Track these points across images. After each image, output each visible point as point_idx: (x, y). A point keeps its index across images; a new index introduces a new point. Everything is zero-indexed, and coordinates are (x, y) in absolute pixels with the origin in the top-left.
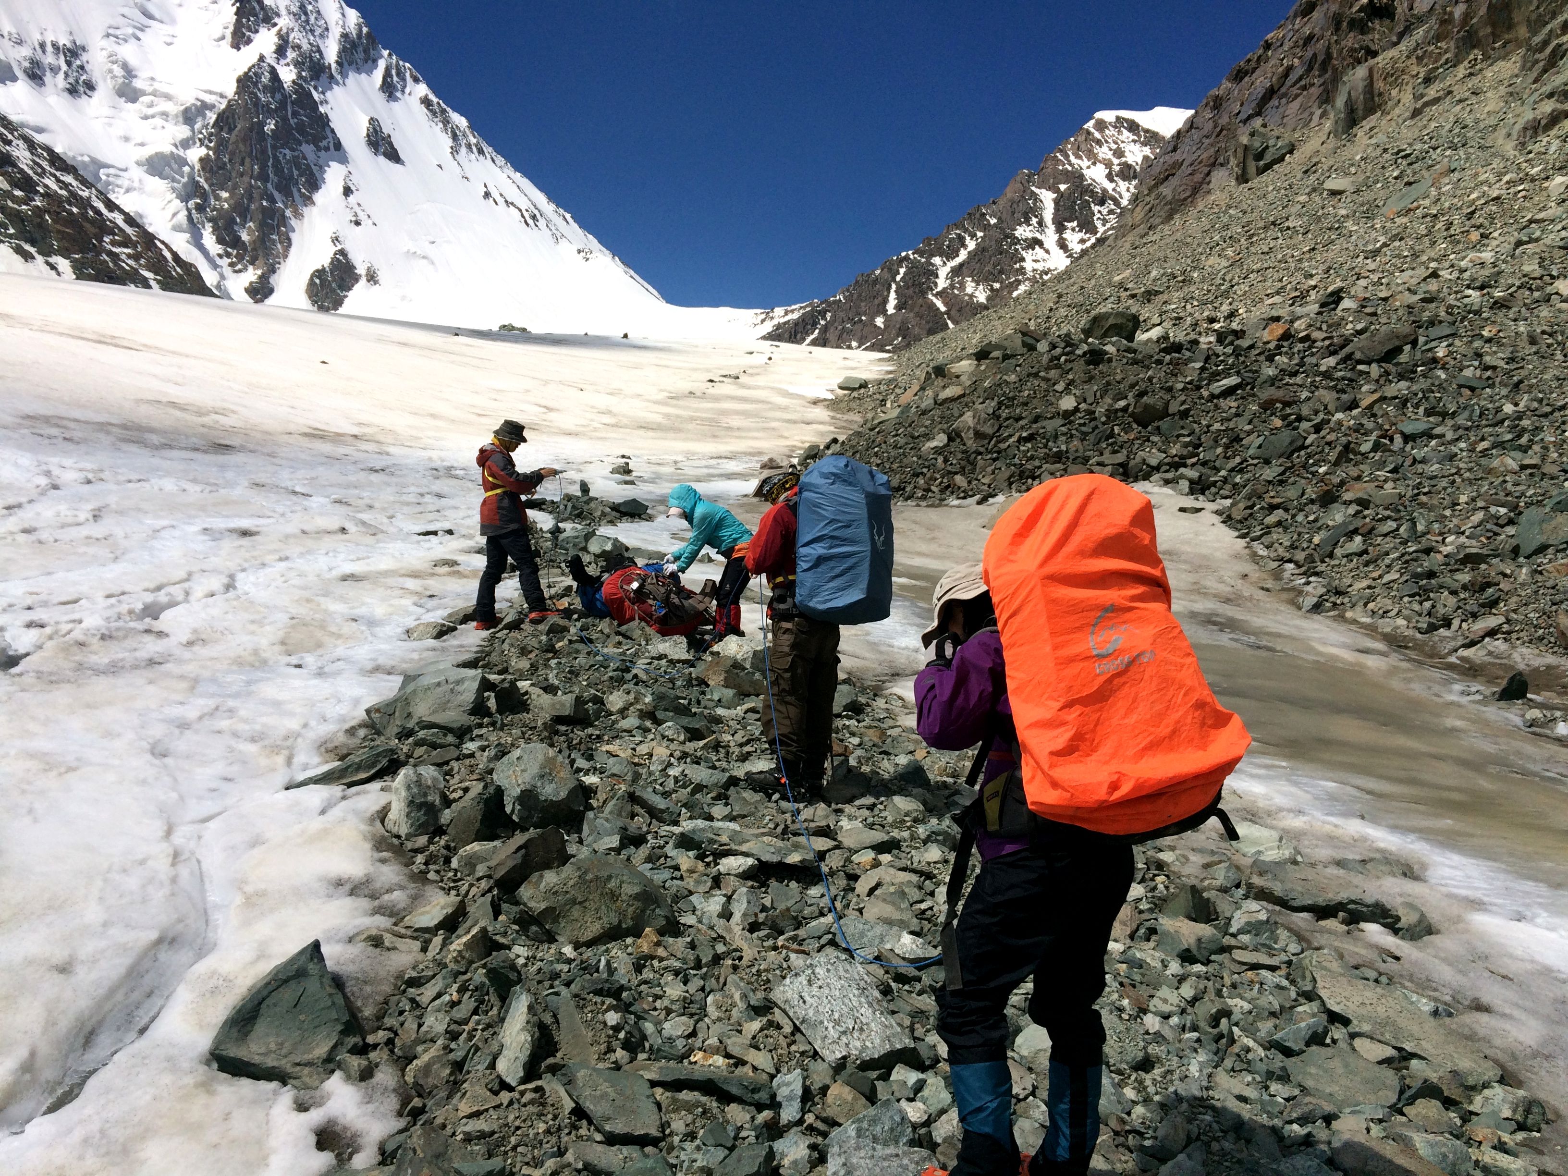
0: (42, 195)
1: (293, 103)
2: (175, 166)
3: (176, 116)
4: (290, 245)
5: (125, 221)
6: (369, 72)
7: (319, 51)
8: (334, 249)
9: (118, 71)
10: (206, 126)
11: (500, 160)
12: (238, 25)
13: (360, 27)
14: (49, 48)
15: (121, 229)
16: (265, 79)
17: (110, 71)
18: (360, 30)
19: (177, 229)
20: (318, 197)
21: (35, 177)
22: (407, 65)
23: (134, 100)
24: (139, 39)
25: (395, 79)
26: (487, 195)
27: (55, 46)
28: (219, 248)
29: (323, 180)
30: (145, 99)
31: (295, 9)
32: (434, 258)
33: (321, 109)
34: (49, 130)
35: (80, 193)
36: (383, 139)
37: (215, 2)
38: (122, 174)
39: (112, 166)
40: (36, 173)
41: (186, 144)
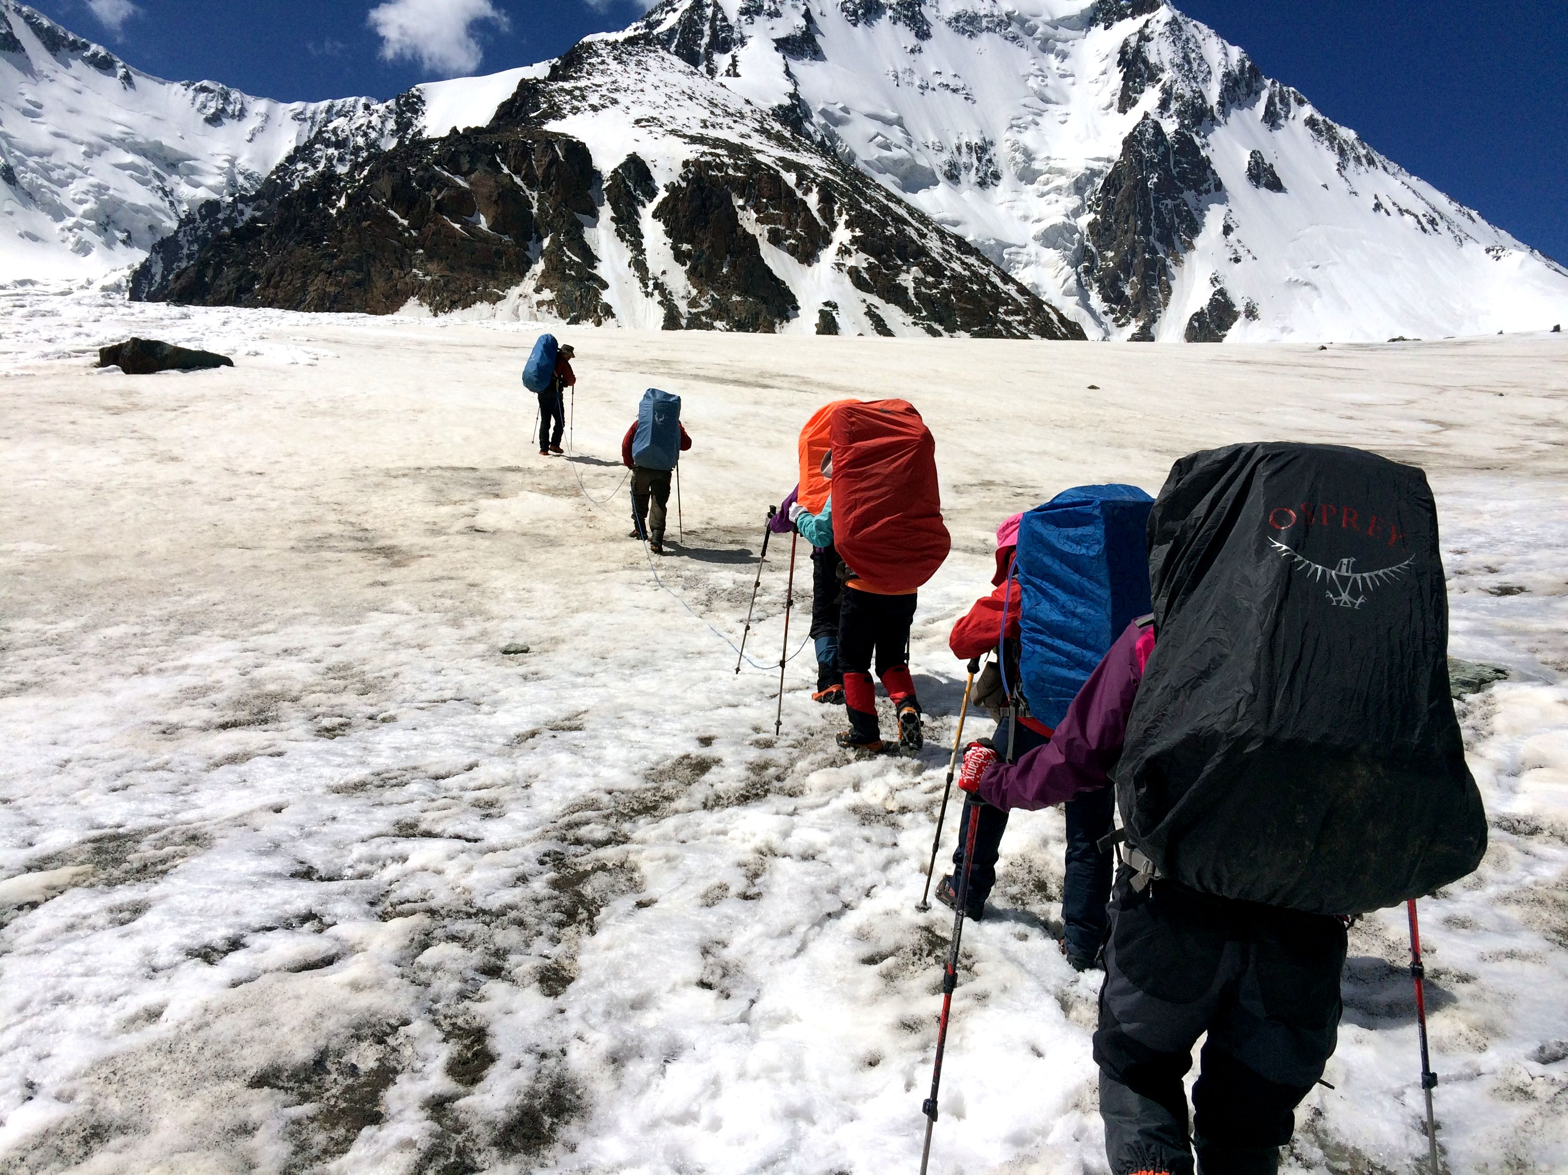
0: (949, 278)
1: (1175, 153)
2: (1067, 235)
3: (1069, 188)
4: (1170, 293)
5: (1018, 291)
6: (1252, 105)
7: (1202, 96)
8: (1214, 290)
9: (1019, 157)
10: (1094, 193)
11: (1393, 167)
12: (1125, 89)
13: (1242, 61)
14: (964, 150)
15: (1014, 300)
16: (1149, 135)
17: (1013, 158)
18: (1243, 65)
19: (1068, 293)
20: (1198, 242)
21: (944, 263)
22: (1292, 89)
23: (1032, 182)
24: (1037, 124)
25: (1279, 106)
26: (1378, 207)
27: (969, 146)
28: (1104, 306)
29: (1203, 224)
30: (1042, 178)
31: (1178, 61)
32: (1317, 284)
33: (1203, 153)
34: (965, 223)
35: (981, 271)
36: (1265, 170)
37: (1104, 73)
38: (1021, 250)
39: (1014, 245)
40: (945, 259)
41: (1076, 213)
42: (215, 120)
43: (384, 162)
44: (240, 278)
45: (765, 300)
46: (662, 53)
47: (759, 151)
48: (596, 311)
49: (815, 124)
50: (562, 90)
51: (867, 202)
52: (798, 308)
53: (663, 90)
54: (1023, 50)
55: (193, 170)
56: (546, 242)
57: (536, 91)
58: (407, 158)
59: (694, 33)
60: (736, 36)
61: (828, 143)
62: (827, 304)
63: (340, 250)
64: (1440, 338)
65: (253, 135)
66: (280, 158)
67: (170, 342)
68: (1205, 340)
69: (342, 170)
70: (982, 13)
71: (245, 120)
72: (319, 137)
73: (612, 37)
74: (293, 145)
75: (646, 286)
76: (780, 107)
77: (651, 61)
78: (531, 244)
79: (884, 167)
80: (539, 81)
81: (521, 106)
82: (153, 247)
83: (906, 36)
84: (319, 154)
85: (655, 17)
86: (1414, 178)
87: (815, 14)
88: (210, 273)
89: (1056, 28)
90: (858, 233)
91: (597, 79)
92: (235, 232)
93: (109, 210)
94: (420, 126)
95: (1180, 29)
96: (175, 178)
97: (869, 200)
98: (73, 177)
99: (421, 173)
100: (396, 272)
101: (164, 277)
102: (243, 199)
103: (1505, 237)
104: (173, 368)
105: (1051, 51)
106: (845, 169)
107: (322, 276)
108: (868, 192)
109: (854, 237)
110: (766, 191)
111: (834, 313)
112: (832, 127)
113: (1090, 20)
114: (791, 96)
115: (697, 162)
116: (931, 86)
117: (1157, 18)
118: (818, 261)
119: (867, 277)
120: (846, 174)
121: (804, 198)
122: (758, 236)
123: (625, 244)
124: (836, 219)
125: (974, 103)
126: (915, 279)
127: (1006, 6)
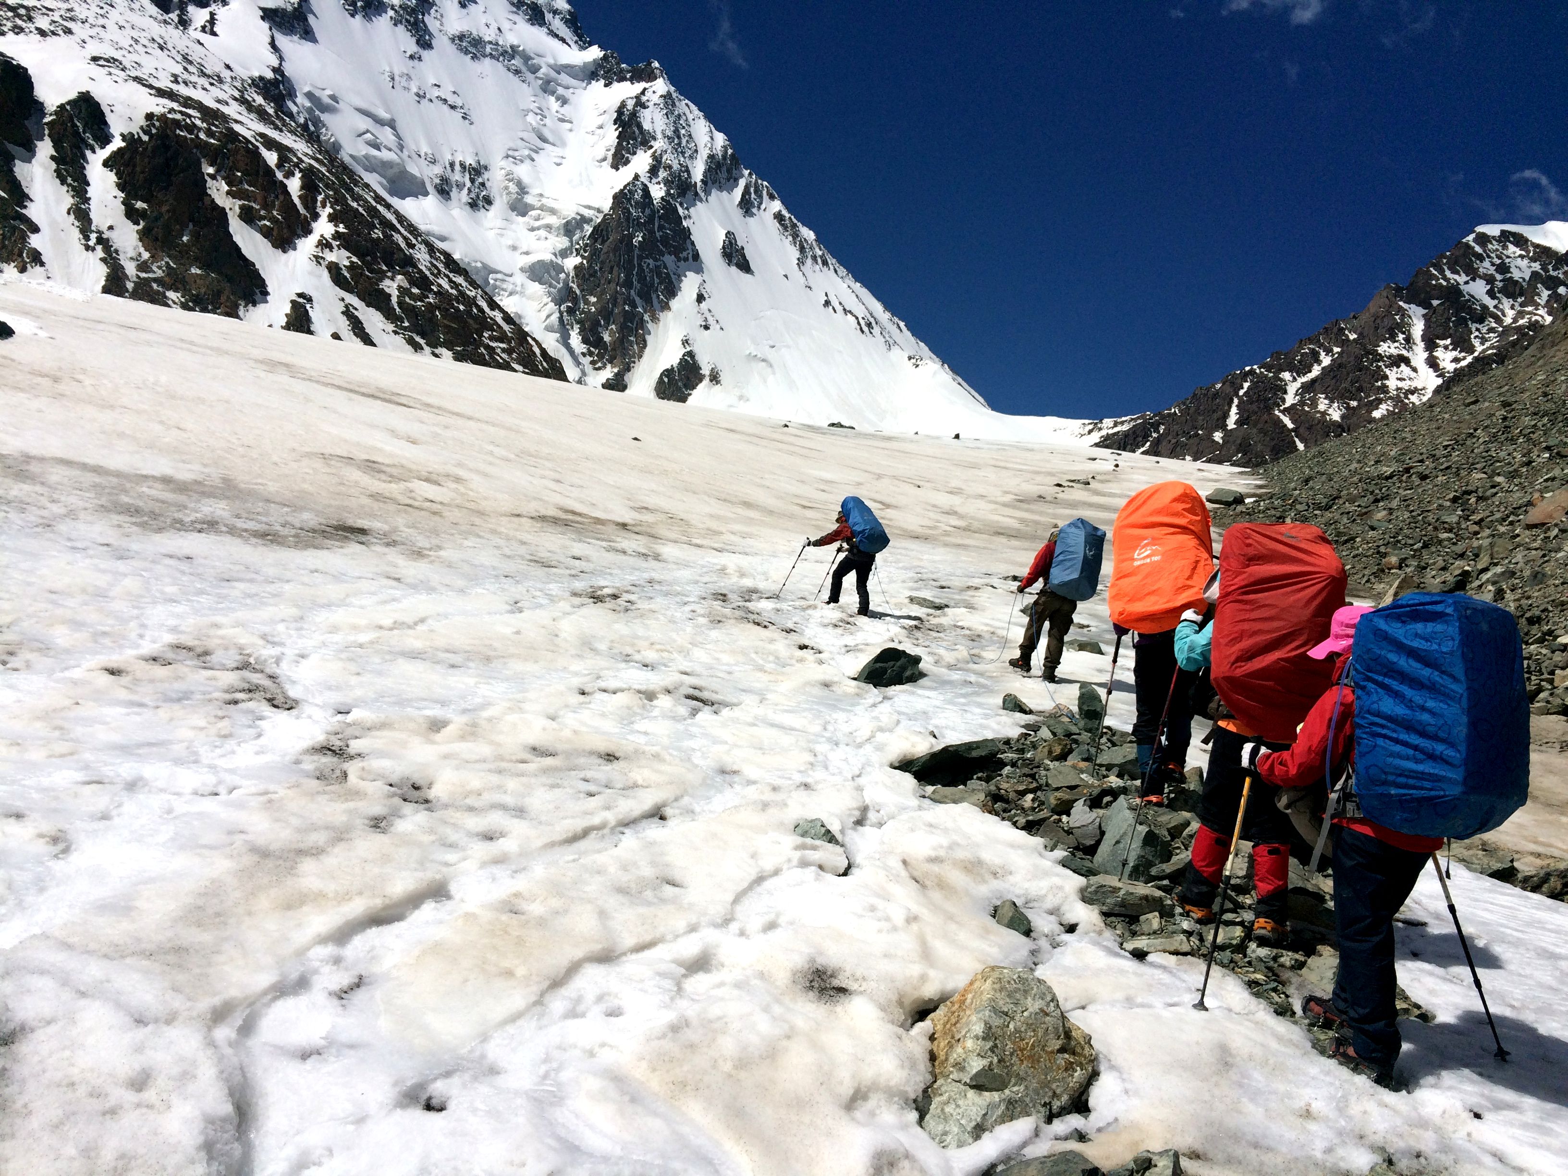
0: (435, 293)
1: (660, 218)
2: (553, 273)
3: (558, 228)
4: (645, 346)
5: (503, 319)
6: (730, 190)
7: (688, 171)
8: (684, 351)
9: (513, 188)
10: (583, 238)
11: (842, 271)
12: (619, 148)
13: (725, 147)
14: (457, 167)
15: (499, 326)
16: (638, 195)
17: (506, 188)
18: (726, 152)
19: (549, 329)
20: (674, 303)
21: (431, 278)
22: (765, 183)
23: (524, 215)
24: (533, 160)
25: (753, 196)
26: (827, 303)
27: (462, 165)
28: (583, 348)
29: (680, 289)
30: (533, 213)
31: (669, 133)
32: (772, 361)
33: (685, 224)
34: (452, 240)
35: (468, 292)
36: (737, 251)
37: (601, 127)
38: (507, 278)
39: (500, 272)
40: (432, 274)
41: (564, 254)
45: (230, 279)
47: (236, 121)
48: (20, 255)
49: (299, 105)
51: (353, 199)
52: (267, 294)
53: (128, 32)
54: (525, 86)
61: (312, 128)
62: (300, 295)
64: (871, 430)
68: (671, 398)
70: (487, 39)
75: (87, 238)
76: (261, 78)
79: (371, 165)
83: (408, 42)
86: (858, 284)
89: (559, 73)
90: (342, 229)
95: (674, 105)
97: (357, 198)
103: (924, 348)
105: (553, 93)
106: (331, 159)
108: (356, 189)
109: (337, 232)
110: (241, 165)
111: (308, 306)
112: (317, 112)
113: (591, 73)
114: (275, 70)
115: (162, 118)
116: (428, 96)
117: (653, 89)
118: (295, 249)
119: (348, 276)
120: (333, 166)
121: (285, 181)
122: (228, 210)
123: (65, 188)
124: (319, 210)
125: (472, 124)
126: (400, 288)
127: (510, 39)
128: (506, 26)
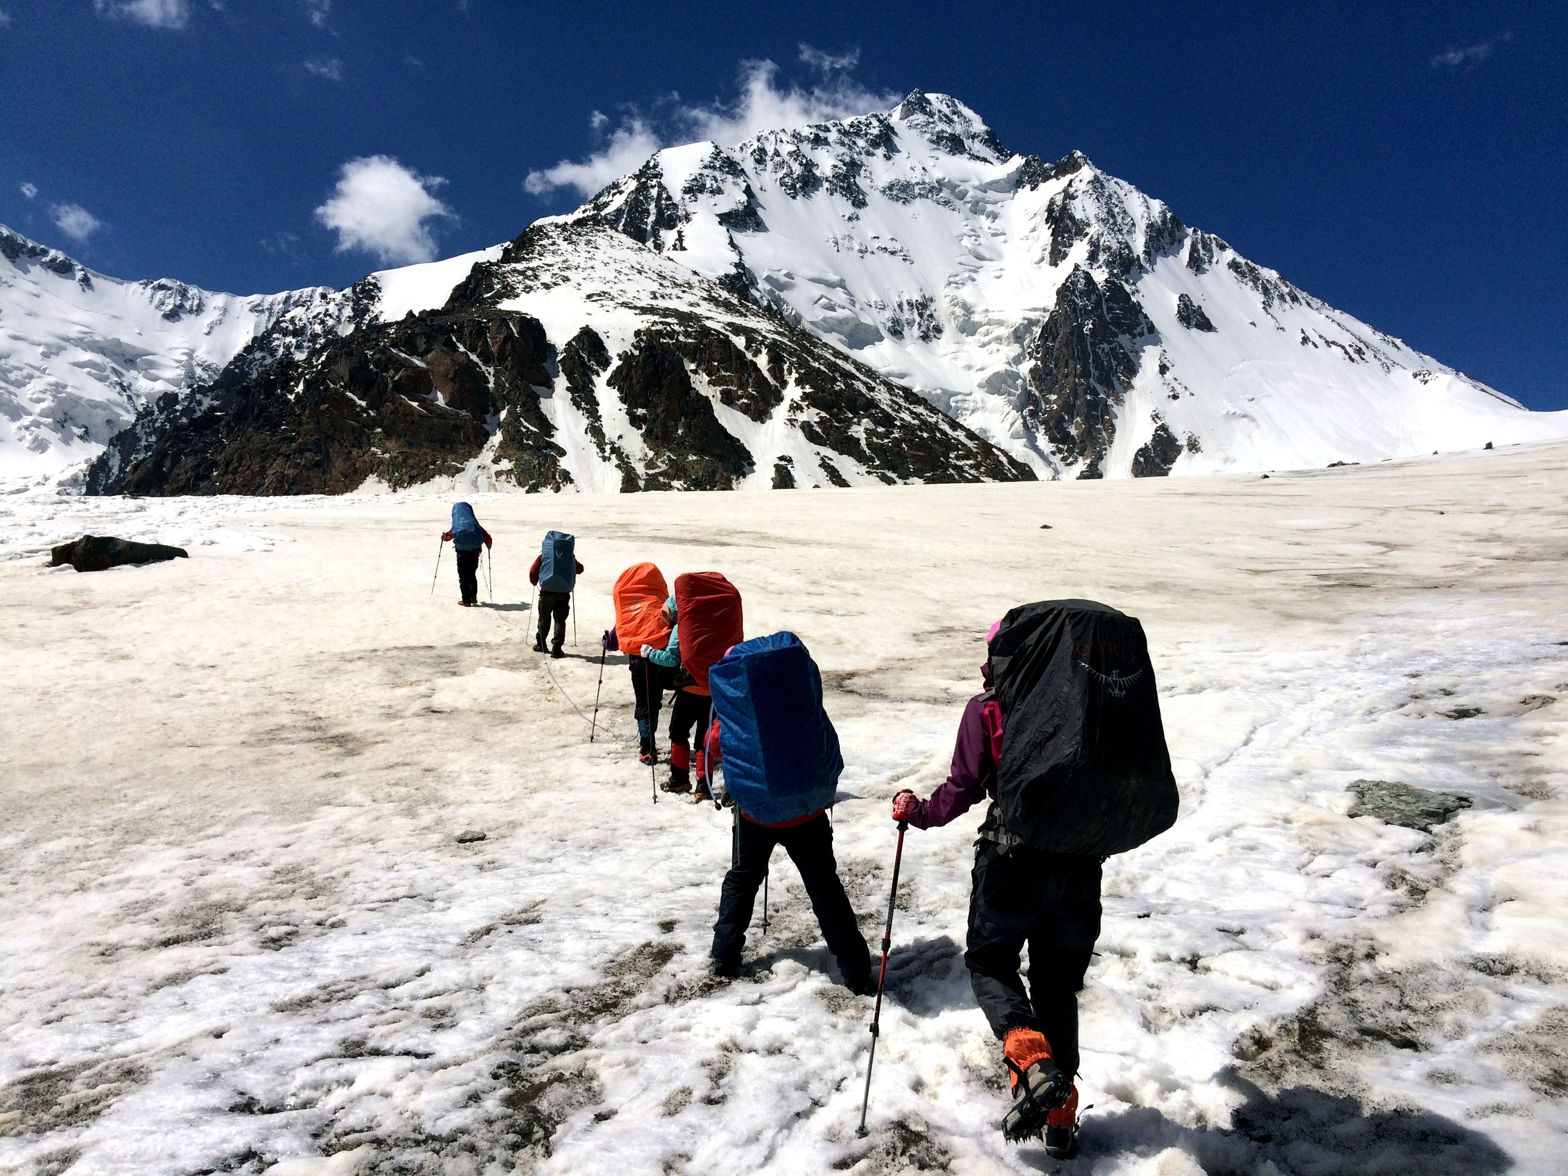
0: (899, 427)
1: (1107, 300)
2: (1010, 382)
3: (1008, 338)
4: (1114, 431)
5: (967, 436)
6: (1176, 253)
7: (1128, 247)
8: (1156, 426)
9: (959, 311)
10: (1033, 341)
11: (1316, 302)
12: (1055, 243)
13: (1163, 213)
14: (906, 307)
15: (964, 445)
16: (1081, 285)
17: (953, 313)
18: (1165, 216)
19: (1016, 436)
20: (1136, 381)
21: (893, 414)
22: (1213, 236)
23: (973, 333)
24: (974, 280)
25: (1202, 252)
26: (1305, 340)
27: (910, 303)
28: (1052, 447)
29: (1140, 365)
30: (982, 330)
31: (1103, 215)
32: (1254, 415)
33: (1134, 299)
34: (911, 375)
35: (929, 419)
36: (1194, 311)
37: (1034, 230)
38: (967, 398)
39: (960, 393)
40: (894, 410)
41: (1018, 360)
42: (173, 315)
43: (343, 347)
44: (197, 466)
45: (721, 458)
46: (610, 232)
47: (708, 318)
48: (554, 478)
49: (761, 291)
50: (515, 271)
51: (815, 360)
52: (753, 464)
53: (613, 266)
54: (955, 213)
55: (152, 365)
56: (503, 415)
57: (490, 272)
58: (363, 343)
59: (641, 213)
60: (681, 213)
61: (775, 307)
62: (782, 458)
63: (298, 433)
64: (1377, 460)
65: (211, 328)
66: (238, 348)
67: (125, 537)
68: (1151, 474)
69: (300, 356)
70: (914, 181)
71: (202, 315)
72: (277, 327)
73: (561, 219)
74: (251, 336)
75: (603, 451)
76: (727, 276)
77: (601, 240)
78: (488, 417)
79: (830, 326)
80: (491, 264)
81: (475, 288)
82: (111, 441)
83: (844, 206)
84: (277, 343)
85: (603, 199)
86: (1338, 312)
87: (755, 189)
88: (168, 463)
89: (985, 192)
90: (808, 389)
91: (549, 259)
92: (192, 421)
93: (66, 408)
94: (376, 311)
95: (1102, 187)
96: (133, 373)
97: (817, 358)
98: (30, 377)
99: (378, 356)
100: (355, 452)
101: (121, 470)
102: (202, 390)
103: (1430, 361)
104: (126, 563)
105: (982, 212)
106: (792, 330)
107: (280, 460)
108: (816, 350)
109: (804, 393)
110: (717, 355)
111: (789, 467)
112: (777, 292)
113: (1016, 182)
114: (737, 266)
115: (648, 332)
116: (870, 250)
117: (1080, 177)
118: (771, 418)
119: (819, 430)
120: (794, 335)
121: (754, 359)
122: (711, 398)
123: (581, 412)
124: (786, 377)
125: (912, 263)
126: (867, 430)
127: (936, 174)
128: (929, 164)
